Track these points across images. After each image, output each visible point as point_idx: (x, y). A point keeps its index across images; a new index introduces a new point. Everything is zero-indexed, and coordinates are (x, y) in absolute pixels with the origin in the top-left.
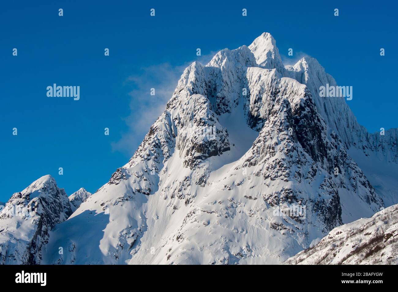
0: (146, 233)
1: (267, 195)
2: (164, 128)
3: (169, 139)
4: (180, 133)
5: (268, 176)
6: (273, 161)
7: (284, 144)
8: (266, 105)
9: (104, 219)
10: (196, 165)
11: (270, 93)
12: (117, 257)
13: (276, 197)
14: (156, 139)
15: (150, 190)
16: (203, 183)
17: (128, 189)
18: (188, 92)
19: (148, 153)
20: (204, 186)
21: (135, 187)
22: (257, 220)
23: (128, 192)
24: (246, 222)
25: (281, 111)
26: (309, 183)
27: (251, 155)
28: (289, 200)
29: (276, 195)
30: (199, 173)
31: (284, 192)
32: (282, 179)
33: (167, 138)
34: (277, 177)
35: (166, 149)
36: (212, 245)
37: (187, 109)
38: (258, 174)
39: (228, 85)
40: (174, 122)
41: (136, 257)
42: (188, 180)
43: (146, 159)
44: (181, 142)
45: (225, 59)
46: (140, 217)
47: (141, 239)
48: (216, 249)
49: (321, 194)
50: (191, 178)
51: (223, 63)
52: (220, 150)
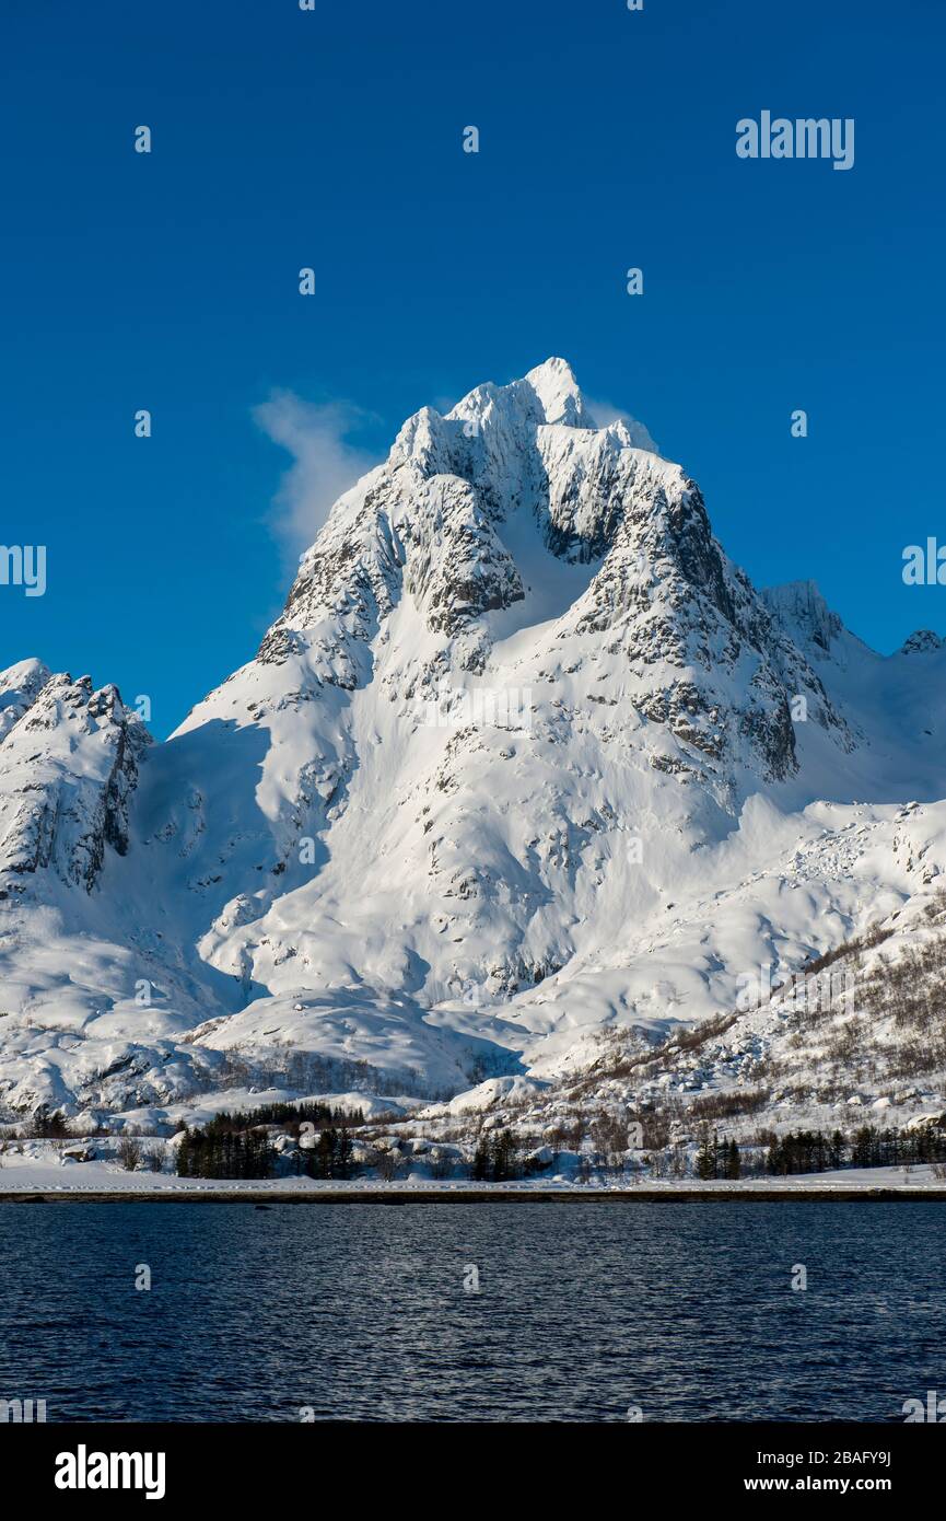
0: (357, 773)
1: (639, 695)
2: (376, 546)
3: (388, 569)
4: (412, 560)
5: (639, 654)
6: (648, 622)
7: (669, 585)
8: (589, 506)
9: (257, 740)
10: (458, 626)
11: (597, 482)
12: (298, 825)
13: (660, 699)
14: (358, 568)
15: (354, 678)
16: (478, 668)
17: (308, 675)
18: (418, 470)
19: (343, 598)
20: (481, 674)
21: (321, 672)
22: (620, 751)
23: (307, 680)
24: (596, 754)
25: (655, 514)
26: (728, 673)
27: (595, 607)
28: (691, 708)
29: (660, 695)
30: (466, 645)
31: (677, 689)
32: (671, 662)
33: (383, 567)
34: (659, 657)
35: (382, 592)
36: (527, 801)
37: (426, 506)
38: (613, 650)
39: (497, 461)
40: (396, 533)
41: (341, 825)
42: (443, 660)
43: (341, 611)
44: (416, 577)
45: (490, 406)
46: (341, 738)
47: (348, 786)
48: (538, 811)
49: (757, 698)
50: (450, 656)
51: (486, 414)
52: (505, 598)
